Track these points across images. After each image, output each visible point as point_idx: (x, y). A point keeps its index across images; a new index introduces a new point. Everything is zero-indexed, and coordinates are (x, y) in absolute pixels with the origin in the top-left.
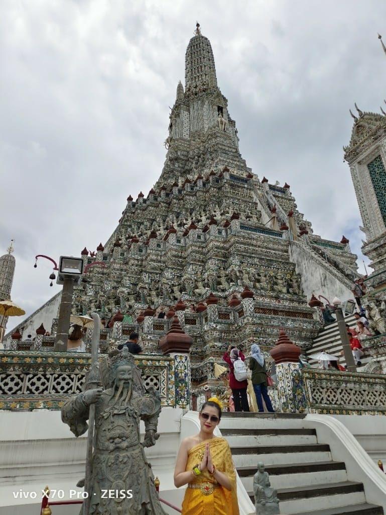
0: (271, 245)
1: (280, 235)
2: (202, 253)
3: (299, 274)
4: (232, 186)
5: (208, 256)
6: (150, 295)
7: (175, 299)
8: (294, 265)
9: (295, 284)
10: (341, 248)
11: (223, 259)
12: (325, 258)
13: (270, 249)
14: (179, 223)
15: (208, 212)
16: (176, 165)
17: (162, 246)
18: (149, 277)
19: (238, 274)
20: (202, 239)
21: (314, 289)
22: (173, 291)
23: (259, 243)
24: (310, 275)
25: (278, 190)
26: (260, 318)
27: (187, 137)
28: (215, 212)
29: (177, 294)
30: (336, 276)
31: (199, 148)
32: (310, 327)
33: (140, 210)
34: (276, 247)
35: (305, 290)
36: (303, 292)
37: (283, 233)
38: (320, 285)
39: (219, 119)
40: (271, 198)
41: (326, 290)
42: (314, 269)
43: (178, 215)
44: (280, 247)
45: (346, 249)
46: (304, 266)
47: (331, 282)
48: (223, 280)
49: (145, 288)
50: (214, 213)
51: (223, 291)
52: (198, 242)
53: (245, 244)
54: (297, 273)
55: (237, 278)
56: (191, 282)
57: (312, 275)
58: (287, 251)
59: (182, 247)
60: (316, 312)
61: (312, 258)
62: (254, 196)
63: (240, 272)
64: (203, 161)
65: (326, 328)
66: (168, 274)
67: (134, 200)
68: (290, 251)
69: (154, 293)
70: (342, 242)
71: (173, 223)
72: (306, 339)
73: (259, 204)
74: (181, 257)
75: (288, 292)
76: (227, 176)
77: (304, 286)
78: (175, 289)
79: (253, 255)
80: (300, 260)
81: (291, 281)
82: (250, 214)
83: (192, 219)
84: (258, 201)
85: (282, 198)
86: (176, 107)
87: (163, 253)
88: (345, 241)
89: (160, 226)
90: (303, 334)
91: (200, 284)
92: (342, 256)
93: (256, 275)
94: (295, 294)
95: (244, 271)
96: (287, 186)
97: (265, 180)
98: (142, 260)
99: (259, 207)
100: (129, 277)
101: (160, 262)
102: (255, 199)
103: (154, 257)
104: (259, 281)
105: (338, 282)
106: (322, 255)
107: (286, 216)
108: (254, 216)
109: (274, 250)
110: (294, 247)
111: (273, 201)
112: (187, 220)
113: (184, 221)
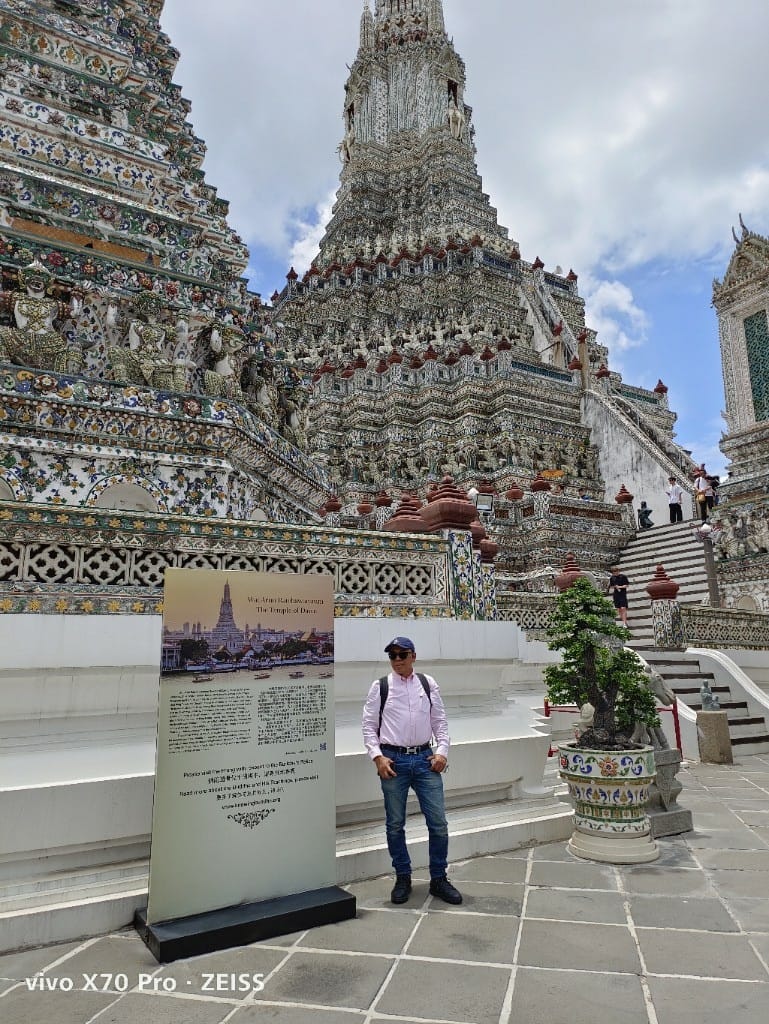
0: (557, 397)
1: (569, 379)
2: (444, 402)
3: (595, 447)
4: (487, 276)
5: (458, 407)
6: (367, 469)
7: (410, 477)
8: (589, 430)
9: (590, 463)
10: (654, 401)
11: (483, 417)
12: (635, 421)
13: (552, 402)
14: (394, 337)
15: (447, 323)
16: (366, 206)
17: (374, 384)
18: (361, 437)
19: (513, 446)
20: (446, 376)
21: (618, 473)
22: (404, 465)
23: (539, 392)
24: (615, 451)
25: (557, 284)
26: (558, 521)
27: (383, 142)
28: (459, 324)
29: (413, 470)
30: (656, 458)
31: (408, 170)
32: (618, 533)
33: (316, 301)
34: (562, 398)
35: (604, 472)
36: (600, 475)
37: (573, 374)
38: (629, 469)
39: (451, 112)
40: (549, 301)
41: (638, 476)
42: (622, 441)
43: (391, 320)
44: (569, 399)
45: (662, 403)
46: (606, 435)
47: (649, 466)
48: (488, 454)
49: (359, 456)
50: (457, 327)
51: (488, 470)
52: (441, 383)
53: (518, 393)
54: (592, 443)
55: (511, 452)
56: (435, 452)
57: (618, 450)
58: (578, 408)
59: (412, 388)
60: (626, 511)
61: (621, 424)
62: (520, 294)
63: (517, 442)
64: (419, 203)
65: (638, 535)
66: (392, 434)
67: (300, 280)
68: (582, 407)
69: (374, 466)
70: (656, 390)
71: (383, 336)
72: (611, 550)
73: (530, 311)
74: (409, 406)
75: (580, 476)
76: (478, 254)
77: (603, 465)
78: (410, 462)
79: (531, 414)
80: (599, 424)
81: (585, 457)
82: (516, 332)
83: (418, 332)
84: (528, 307)
85: (566, 300)
86: (361, 68)
87: (379, 396)
88: (661, 389)
89: (358, 340)
90: (609, 543)
91: (451, 458)
92: (656, 414)
93: (538, 449)
94: (590, 478)
95: (522, 443)
96: (573, 277)
97: (539, 264)
98: (341, 405)
99: (531, 319)
100: (326, 435)
101: (373, 411)
102: (524, 302)
103: (365, 403)
104: (540, 457)
105: (659, 468)
106: (632, 416)
107: (574, 340)
108: (522, 335)
109: (559, 403)
110: (591, 402)
111: (552, 307)
112: (408, 333)
113: (404, 336)
